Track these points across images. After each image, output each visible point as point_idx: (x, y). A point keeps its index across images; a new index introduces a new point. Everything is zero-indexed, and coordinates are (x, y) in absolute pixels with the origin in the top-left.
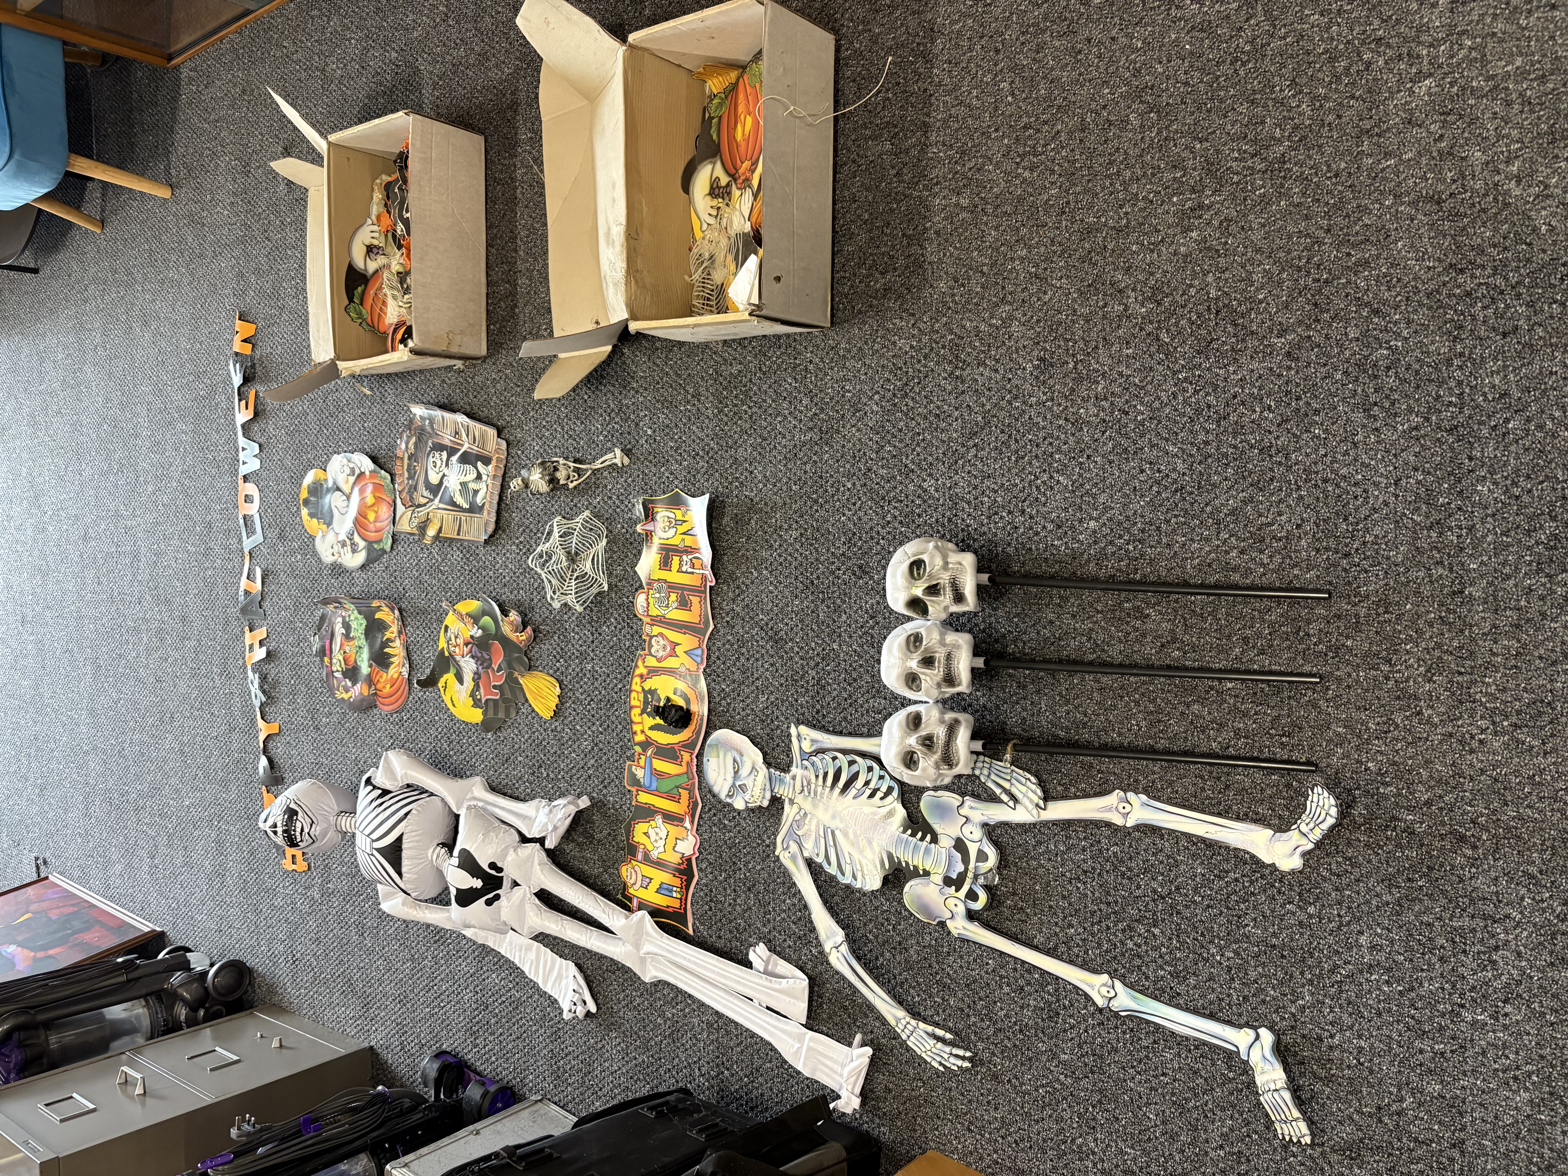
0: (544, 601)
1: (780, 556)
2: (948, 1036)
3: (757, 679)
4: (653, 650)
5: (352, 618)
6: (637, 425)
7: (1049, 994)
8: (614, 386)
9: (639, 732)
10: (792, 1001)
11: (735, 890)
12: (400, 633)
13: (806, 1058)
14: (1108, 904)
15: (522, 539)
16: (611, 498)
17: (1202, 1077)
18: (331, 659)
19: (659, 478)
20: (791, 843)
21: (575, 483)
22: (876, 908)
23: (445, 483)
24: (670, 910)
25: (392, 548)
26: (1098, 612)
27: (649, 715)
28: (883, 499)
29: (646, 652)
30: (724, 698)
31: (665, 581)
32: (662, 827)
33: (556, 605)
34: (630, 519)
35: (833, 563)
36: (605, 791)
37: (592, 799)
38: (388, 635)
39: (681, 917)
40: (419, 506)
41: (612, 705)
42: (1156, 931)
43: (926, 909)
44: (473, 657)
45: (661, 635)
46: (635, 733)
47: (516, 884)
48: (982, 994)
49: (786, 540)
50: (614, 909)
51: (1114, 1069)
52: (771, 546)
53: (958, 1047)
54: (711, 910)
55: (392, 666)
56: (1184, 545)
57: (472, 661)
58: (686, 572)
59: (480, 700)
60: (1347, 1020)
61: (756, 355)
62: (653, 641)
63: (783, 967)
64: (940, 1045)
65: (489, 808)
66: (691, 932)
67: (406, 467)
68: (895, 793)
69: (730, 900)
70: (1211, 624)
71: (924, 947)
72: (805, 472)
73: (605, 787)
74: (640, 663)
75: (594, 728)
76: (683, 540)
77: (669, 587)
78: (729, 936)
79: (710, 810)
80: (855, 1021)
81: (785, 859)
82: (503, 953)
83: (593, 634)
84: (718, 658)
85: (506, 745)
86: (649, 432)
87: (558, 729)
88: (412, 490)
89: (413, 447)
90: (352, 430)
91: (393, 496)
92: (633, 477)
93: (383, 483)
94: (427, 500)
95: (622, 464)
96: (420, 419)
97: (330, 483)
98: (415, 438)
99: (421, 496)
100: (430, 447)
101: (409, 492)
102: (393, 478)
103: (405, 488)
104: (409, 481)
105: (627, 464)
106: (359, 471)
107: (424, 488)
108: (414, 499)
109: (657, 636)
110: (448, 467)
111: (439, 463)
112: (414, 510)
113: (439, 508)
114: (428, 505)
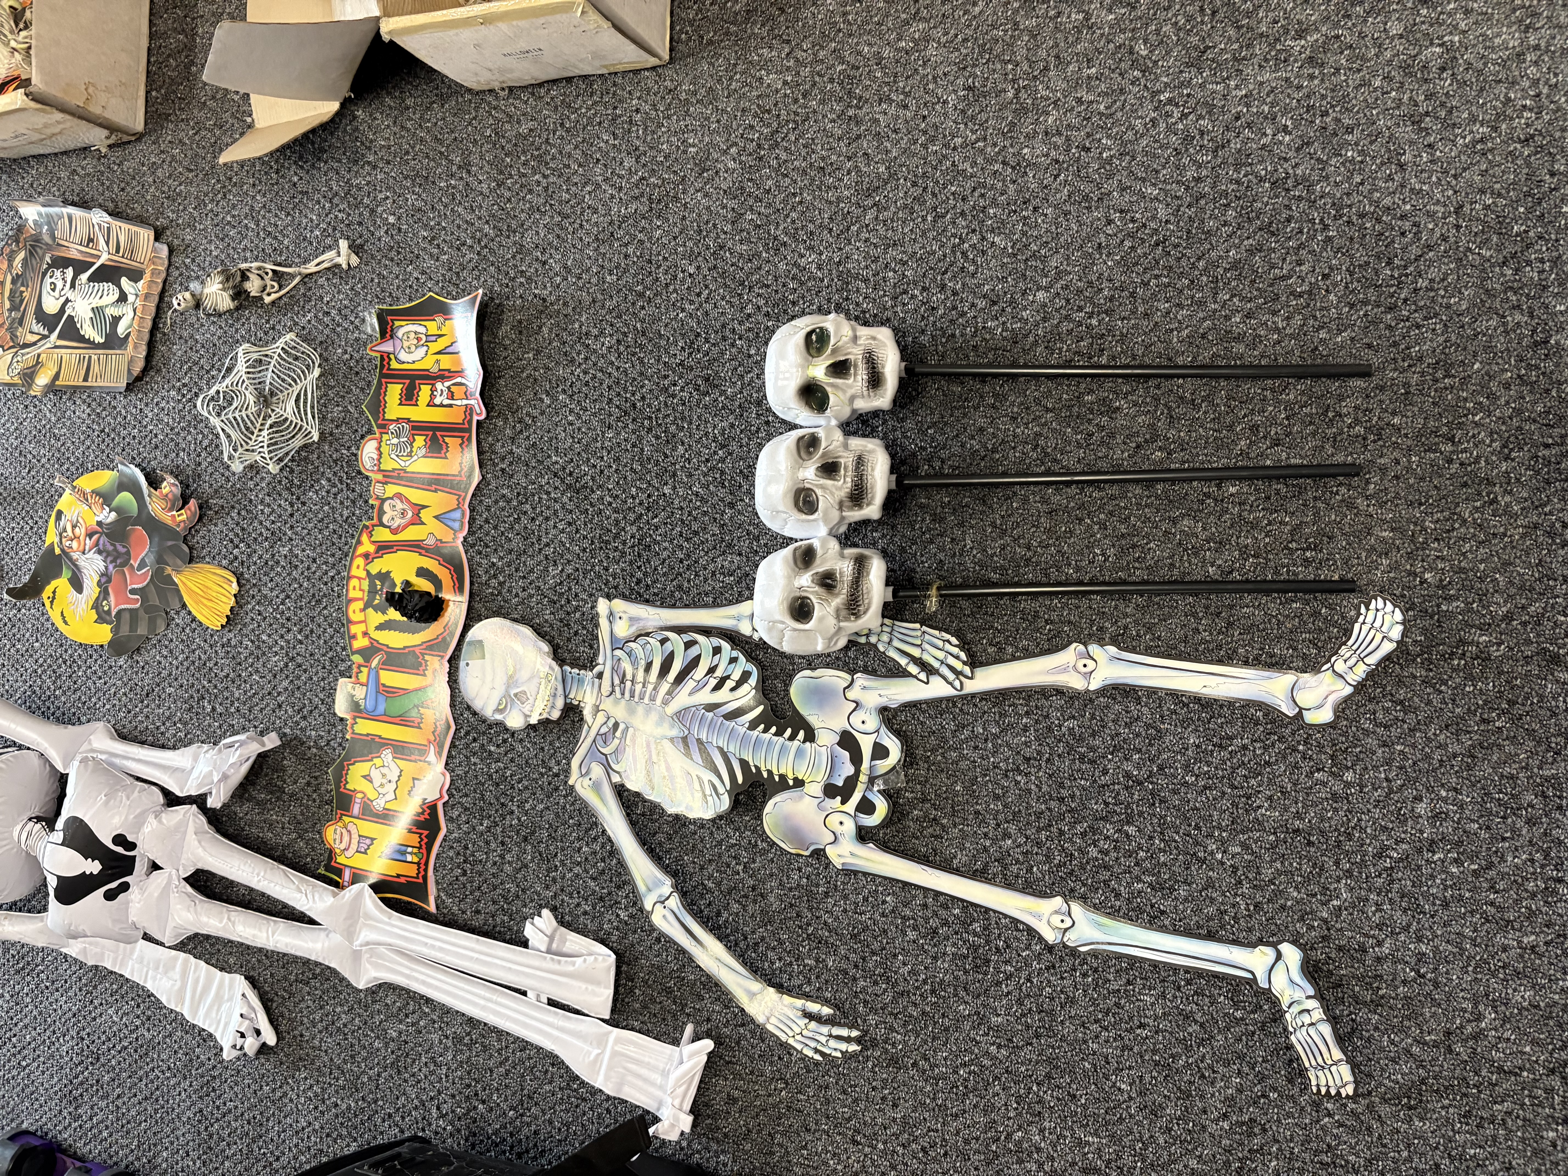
0: (217, 464)
1: (585, 373)
2: (826, 1011)
3: (547, 545)
4: (385, 519)
6: (373, 211)
7: (975, 934)
8: (340, 161)
9: (360, 636)
10: (590, 987)
11: (503, 843)
13: (610, 1068)
14: (1061, 800)
16: (328, 313)
17: (1196, 1022)
19: (404, 281)
20: (594, 765)
21: (274, 296)
22: (720, 843)
23: (68, 311)
24: (402, 880)
26: (1048, 410)
27: (376, 609)
28: (742, 284)
29: (375, 521)
30: (495, 576)
31: (408, 421)
32: (393, 766)
33: (237, 467)
34: (357, 340)
35: (666, 377)
36: (303, 724)
37: (282, 736)
39: (418, 888)
40: (26, 345)
41: (319, 602)
42: (1131, 830)
43: (796, 834)
44: (100, 552)
45: (399, 496)
46: (354, 637)
47: (155, 867)
48: (876, 946)
49: (595, 351)
50: (314, 886)
51: (1068, 1028)
52: (573, 361)
53: (839, 1025)
54: (464, 873)
56: (1168, 313)
57: (99, 557)
58: (441, 405)
59: (109, 612)
60: (1400, 918)
61: (556, 107)
62: (386, 507)
63: (574, 941)
64: (813, 1025)
65: (117, 761)
66: (432, 908)
67: (7, 293)
68: (753, 681)
69: (494, 857)
70: (1205, 413)
71: (790, 889)
72: (626, 256)
73: (304, 718)
74: (365, 538)
75: (289, 637)
76: (438, 361)
77: (414, 428)
78: (492, 908)
79: (467, 733)
80: (684, 1006)
81: (583, 788)
82: (127, 975)
83: (292, 505)
84: (487, 521)
85: (147, 674)
86: (391, 219)
87: (233, 643)
88: (16, 325)
89: (20, 265)
92: (363, 283)
94: (39, 337)
95: (349, 265)
96: (35, 225)
98: (24, 252)
99: (30, 332)
100: (48, 263)
101: (11, 328)
103: (4, 323)
104: (11, 313)
105: (355, 265)
107: (34, 321)
108: (17, 337)
109: (392, 498)
110: (74, 288)
111: (60, 284)
112: (16, 352)
113: (56, 347)
114: (39, 344)
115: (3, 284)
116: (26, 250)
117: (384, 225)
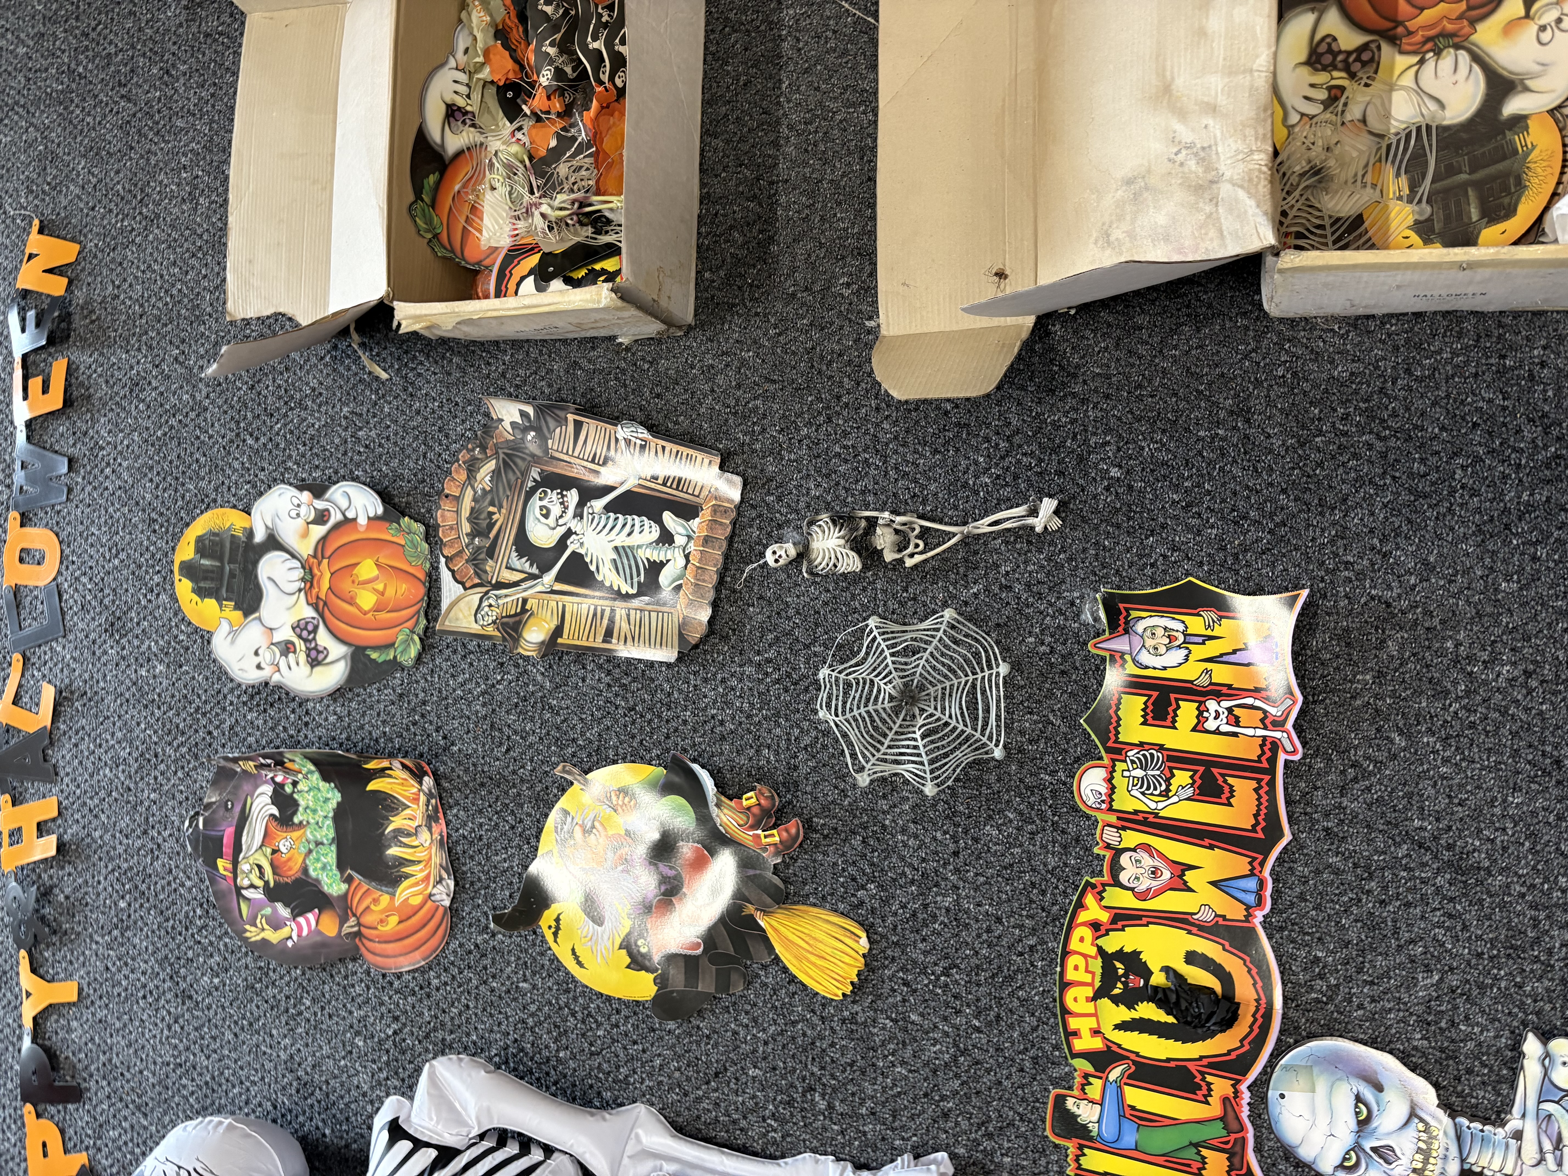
1: (1469, 710)
3: (1411, 942)
4: (1124, 878)
5: (300, 787)
9: (1085, 1033)
12: (431, 819)
15: (771, 654)
18: (235, 863)
21: (919, 558)
23: (572, 546)
25: (419, 659)
27: (1116, 1000)
33: (863, 780)
34: (1069, 628)
38: (397, 822)
40: (500, 585)
45: (1147, 848)
46: (1076, 1034)
49: (1485, 682)
52: (1445, 692)
55: (405, 884)
58: (1217, 732)
62: (1124, 860)
67: (465, 512)
74: (1090, 900)
75: (958, 1020)
77: (1170, 759)
84: (1302, 897)
85: (716, 1045)
86: (1115, 472)
87: (861, 1018)
88: (483, 556)
89: (488, 478)
90: (323, 442)
91: (428, 565)
92: (1069, 553)
93: (403, 543)
94: (523, 576)
95: (1046, 528)
96: (513, 428)
97: (259, 536)
98: (494, 462)
99: (507, 568)
100: (535, 480)
101: (474, 559)
102: (431, 534)
103: (461, 552)
104: (473, 539)
105: (1055, 528)
106: (339, 517)
107: (514, 554)
108: (486, 572)
109: (1134, 850)
110: (582, 518)
111: (556, 510)
112: (487, 593)
113: (553, 592)
114: (524, 585)
115: (458, 499)
116: (497, 459)
117: (1102, 479)
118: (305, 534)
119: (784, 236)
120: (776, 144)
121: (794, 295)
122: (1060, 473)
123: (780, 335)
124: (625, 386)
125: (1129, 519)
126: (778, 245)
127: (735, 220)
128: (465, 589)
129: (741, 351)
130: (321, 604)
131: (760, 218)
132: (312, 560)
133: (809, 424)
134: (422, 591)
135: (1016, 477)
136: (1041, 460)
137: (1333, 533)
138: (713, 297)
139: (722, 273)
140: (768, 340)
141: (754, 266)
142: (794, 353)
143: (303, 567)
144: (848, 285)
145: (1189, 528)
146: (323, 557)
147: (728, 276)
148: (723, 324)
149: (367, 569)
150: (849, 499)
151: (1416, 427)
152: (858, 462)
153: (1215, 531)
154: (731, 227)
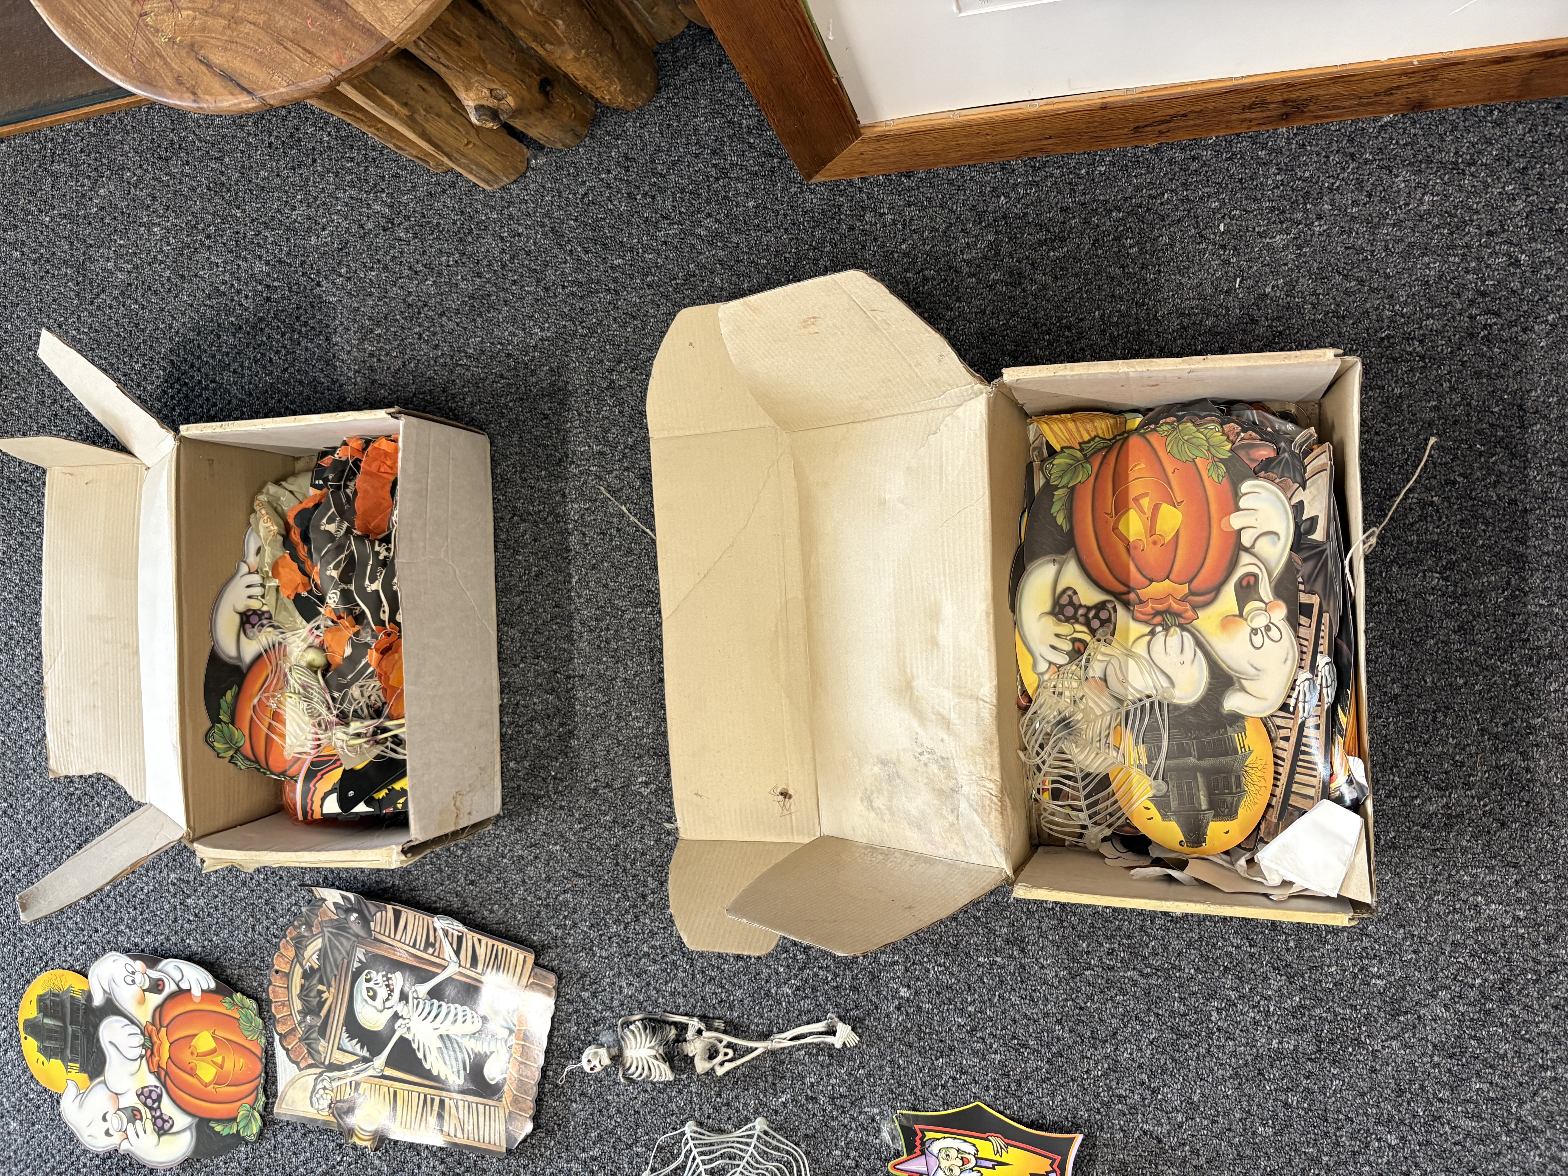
6: (873, 977)
16: (814, 1100)
21: (728, 1066)
23: (400, 1031)
25: (261, 1135)
67: (296, 990)
86: (904, 992)
88: (315, 1035)
89: (315, 957)
90: (153, 907)
91: (263, 1040)
92: (867, 1069)
93: (238, 1016)
94: (355, 1058)
95: (844, 1044)
96: (336, 908)
97: (98, 1000)
98: (320, 940)
99: (338, 1049)
100: (360, 961)
101: (307, 1039)
102: (263, 1008)
103: (294, 1030)
104: (305, 1017)
105: (853, 1044)
106: (174, 988)
107: (345, 1035)
108: (318, 1052)
110: (407, 1002)
111: (382, 993)
112: (321, 1074)
113: (384, 1077)
114: (356, 1068)
115: (288, 976)
116: (323, 936)
117: (893, 997)
118: (142, 1001)
119: (584, 731)
120: (569, 638)
121: (595, 790)
122: (855, 989)
123: (585, 830)
124: (440, 871)
125: (920, 1039)
126: (578, 739)
127: (536, 712)
128: (300, 1070)
129: (549, 843)
130: (163, 1073)
131: (559, 711)
132: (150, 1027)
133: (617, 922)
134: (259, 1067)
135: (814, 989)
136: (836, 975)
137: (1106, 1066)
138: (519, 786)
139: (527, 764)
140: (574, 834)
141: (557, 759)
142: (599, 849)
143: (143, 1033)
144: (646, 784)
145: (975, 1053)
146: (161, 1026)
147: (533, 767)
148: (530, 815)
149: (204, 1041)
150: (660, 1000)
151: (1174, 967)
152: (666, 963)
153: (998, 1057)
154: (532, 719)
